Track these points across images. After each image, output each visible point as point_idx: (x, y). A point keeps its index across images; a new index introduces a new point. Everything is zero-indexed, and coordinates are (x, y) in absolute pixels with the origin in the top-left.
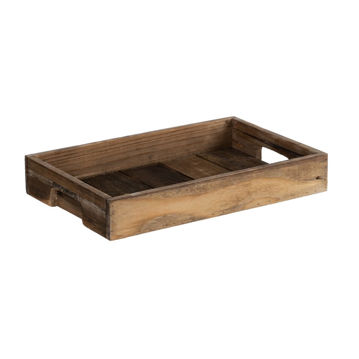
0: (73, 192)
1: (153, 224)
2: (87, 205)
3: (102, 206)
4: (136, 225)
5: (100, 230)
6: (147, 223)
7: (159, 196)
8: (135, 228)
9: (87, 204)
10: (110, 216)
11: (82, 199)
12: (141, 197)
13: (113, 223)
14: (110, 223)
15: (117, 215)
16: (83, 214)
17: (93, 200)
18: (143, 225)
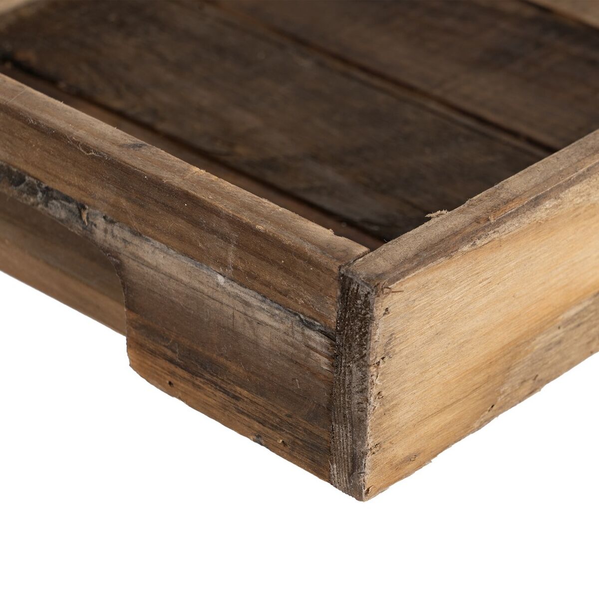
0: (51, 185)
1: (548, 348)
2: (171, 277)
3: (306, 305)
4: (479, 378)
5: (274, 428)
6: (527, 353)
7: (589, 195)
8: (475, 394)
9: (174, 270)
10: (373, 369)
11: (128, 236)
12: (515, 220)
13: (382, 405)
14: (370, 408)
15: (405, 353)
16: (133, 316)
17: (225, 260)
18: (509, 369)
